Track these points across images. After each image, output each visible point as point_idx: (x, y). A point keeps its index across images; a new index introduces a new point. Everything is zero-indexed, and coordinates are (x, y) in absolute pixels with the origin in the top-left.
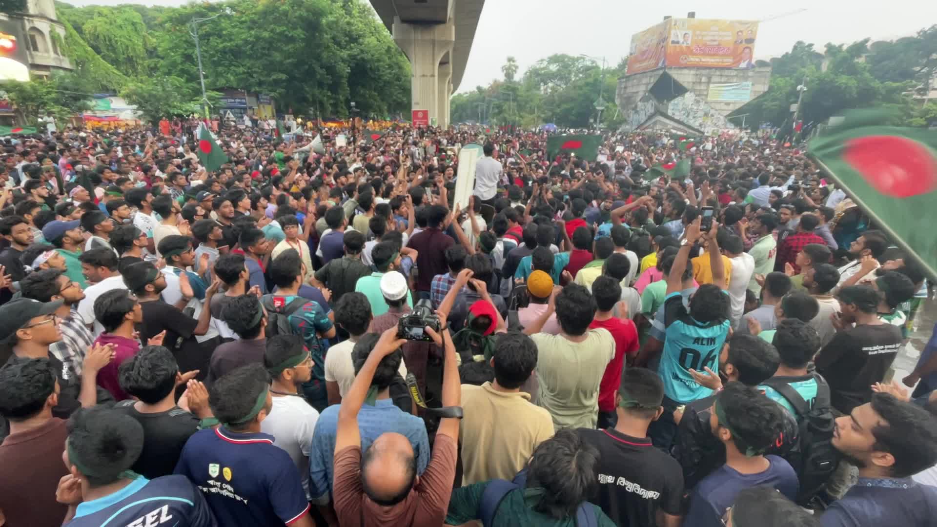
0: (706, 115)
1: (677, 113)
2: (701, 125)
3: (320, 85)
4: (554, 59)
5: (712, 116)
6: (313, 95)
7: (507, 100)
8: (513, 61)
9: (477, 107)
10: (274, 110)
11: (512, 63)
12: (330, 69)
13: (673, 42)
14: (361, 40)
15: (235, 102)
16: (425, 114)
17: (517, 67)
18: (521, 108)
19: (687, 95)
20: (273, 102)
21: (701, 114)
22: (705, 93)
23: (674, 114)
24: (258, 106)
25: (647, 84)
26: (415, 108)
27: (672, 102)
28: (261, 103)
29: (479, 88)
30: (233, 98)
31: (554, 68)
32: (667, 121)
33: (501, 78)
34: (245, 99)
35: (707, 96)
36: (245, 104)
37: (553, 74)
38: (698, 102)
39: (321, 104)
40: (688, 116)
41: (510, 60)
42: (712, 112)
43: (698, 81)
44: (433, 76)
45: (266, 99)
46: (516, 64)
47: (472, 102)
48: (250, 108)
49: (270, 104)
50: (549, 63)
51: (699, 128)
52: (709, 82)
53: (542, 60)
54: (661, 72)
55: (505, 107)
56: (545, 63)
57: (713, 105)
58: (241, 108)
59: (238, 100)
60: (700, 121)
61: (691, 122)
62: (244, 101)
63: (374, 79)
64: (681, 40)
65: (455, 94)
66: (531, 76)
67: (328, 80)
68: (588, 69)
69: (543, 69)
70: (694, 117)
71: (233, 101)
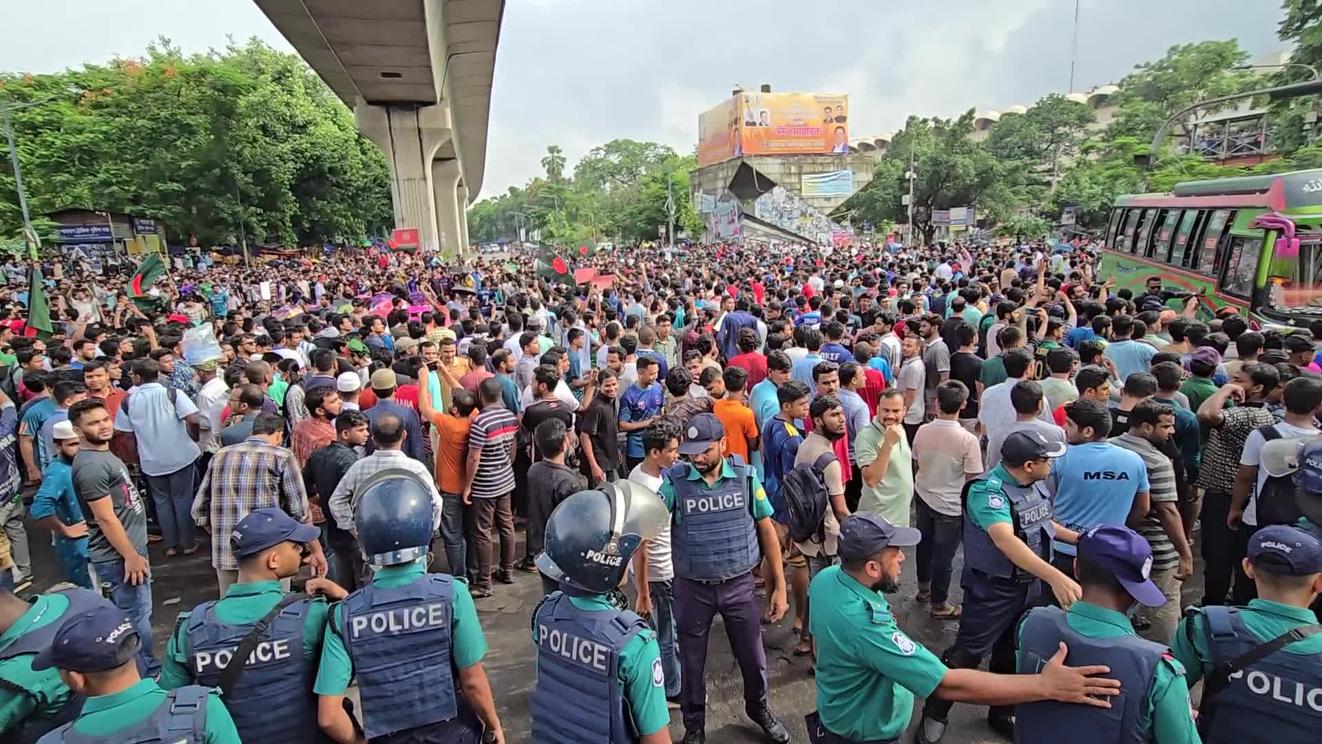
0: (803, 214)
1: (766, 215)
2: (799, 228)
3: (246, 199)
4: (613, 147)
5: (811, 215)
6: (234, 214)
7: (553, 207)
8: (558, 152)
9: (513, 217)
10: (164, 242)
11: (555, 154)
12: (261, 175)
13: (748, 124)
14: (311, 128)
15: (90, 232)
16: (414, 234)
17: (564, 160)
18: (572, 217)
19: (776, 190)
20: (161, 229)
21: (796, 213)
22: (798, 187)
23: (762, 216)
24: (134, 237)
25: (725, 179)
26: (399, 226)
27: (758, 200)
28: (138, 232)
29: (512, 190)
30: (85, 227)
31: (615, 159)
32: (757, 226)
33: (544, 176)
34: (108, 226)
35: (800, 190)
36: (109, 234)
37: (615, 166)
38: (791, 199)
39: (248, 228)
40: (781, 218)
41: (551, 150)
42: (810, 210)
43: (787, 171)
44: (425, 179)
45: (150, 226)
46: (562, 155)
47: (504, 211)
48: (118, 241)
49: (155, 232)
50: (607, 152)
51: (797, 232)
52: (800, 174)
53: (598, 149)
54: (739, 163)
55: (550, 217)
56: (603, 153)
57: (810, 202)
58: (104, 242)
59: (94, 230)
60: (797, 222)
61: (786, 225)
62: (106, 230)
63: (338, 185)
64: (757, 120)
65: (478, 200)
66: (584, 172)
67: (256, 192)
68: (662, 159)
69: (600, 160)
70: (789, 219)
71: (87, 230)
